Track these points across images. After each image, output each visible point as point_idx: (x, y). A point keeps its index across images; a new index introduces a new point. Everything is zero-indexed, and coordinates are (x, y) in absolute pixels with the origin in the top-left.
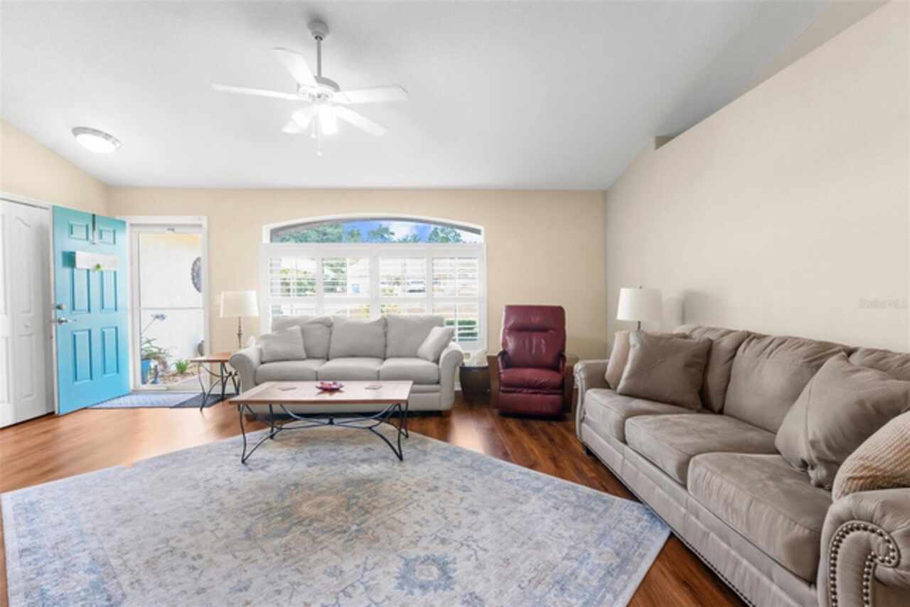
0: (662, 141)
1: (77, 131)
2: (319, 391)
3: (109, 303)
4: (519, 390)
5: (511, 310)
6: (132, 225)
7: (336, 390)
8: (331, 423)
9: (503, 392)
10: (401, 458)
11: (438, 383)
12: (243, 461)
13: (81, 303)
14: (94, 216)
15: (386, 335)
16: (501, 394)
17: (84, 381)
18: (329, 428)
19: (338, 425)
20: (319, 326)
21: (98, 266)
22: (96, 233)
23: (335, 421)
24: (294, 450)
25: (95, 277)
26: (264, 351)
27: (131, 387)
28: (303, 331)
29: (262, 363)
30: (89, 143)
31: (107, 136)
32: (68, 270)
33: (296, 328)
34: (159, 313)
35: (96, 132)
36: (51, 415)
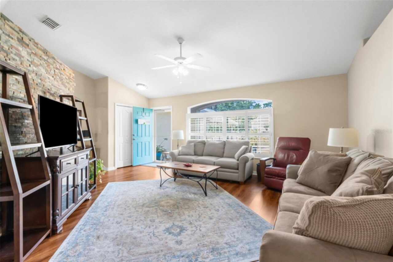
0: (366, 41)
1: (138, 85)
2: (184, 166)
3: (147, 134)
4: (274, 177)
5: (281, 139)
6: (155, 110)
7: (190, 166)
8: (188, 178)
9: (266, 177)
10: (206, 195)
11: (238, 169)
12: (161, 186)
13: (140, 134)
14: (143, 109)
15: (224, 148)
16: (265, 178)
17: (139, 157)
18: (187, 179)
19: (190, 179)
20: (200, 143)
21: (144, 123)
22: (144, 113)
23: (190, 178)
24: (177, 185)
25: (143, 126)
26: (181, 152)
27: (153, 161)
28: (195, 145)
29: (179, 155)
30: (141, 88)
31: (144, 85)
32: (136, 125)
33: (193, 144)
34: (166, 138)
35: (141, 84)
36: (131, 166)
